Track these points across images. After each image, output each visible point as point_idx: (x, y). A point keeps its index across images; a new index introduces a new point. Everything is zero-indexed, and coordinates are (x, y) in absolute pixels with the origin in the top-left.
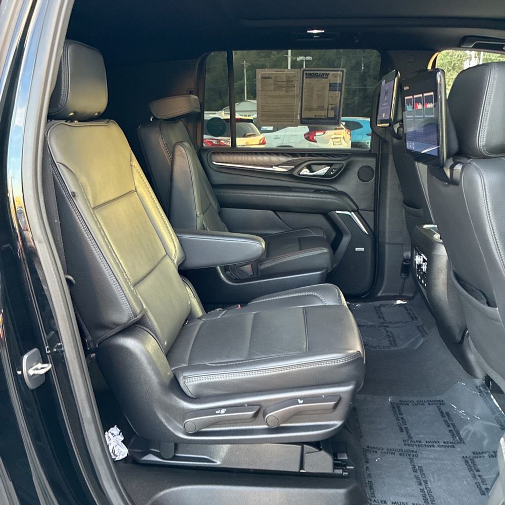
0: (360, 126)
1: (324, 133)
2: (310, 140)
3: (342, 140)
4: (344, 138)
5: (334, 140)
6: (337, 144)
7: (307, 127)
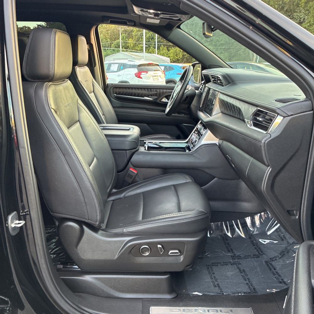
0: (173, 69)
1: (147, 73)
2: (138, 77)
3: (159, 77)
4: (160, 76)
5: (154, 77)
6: (156, 80)
7: (136, 69)
